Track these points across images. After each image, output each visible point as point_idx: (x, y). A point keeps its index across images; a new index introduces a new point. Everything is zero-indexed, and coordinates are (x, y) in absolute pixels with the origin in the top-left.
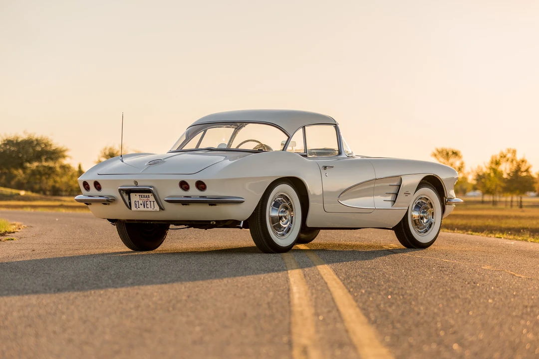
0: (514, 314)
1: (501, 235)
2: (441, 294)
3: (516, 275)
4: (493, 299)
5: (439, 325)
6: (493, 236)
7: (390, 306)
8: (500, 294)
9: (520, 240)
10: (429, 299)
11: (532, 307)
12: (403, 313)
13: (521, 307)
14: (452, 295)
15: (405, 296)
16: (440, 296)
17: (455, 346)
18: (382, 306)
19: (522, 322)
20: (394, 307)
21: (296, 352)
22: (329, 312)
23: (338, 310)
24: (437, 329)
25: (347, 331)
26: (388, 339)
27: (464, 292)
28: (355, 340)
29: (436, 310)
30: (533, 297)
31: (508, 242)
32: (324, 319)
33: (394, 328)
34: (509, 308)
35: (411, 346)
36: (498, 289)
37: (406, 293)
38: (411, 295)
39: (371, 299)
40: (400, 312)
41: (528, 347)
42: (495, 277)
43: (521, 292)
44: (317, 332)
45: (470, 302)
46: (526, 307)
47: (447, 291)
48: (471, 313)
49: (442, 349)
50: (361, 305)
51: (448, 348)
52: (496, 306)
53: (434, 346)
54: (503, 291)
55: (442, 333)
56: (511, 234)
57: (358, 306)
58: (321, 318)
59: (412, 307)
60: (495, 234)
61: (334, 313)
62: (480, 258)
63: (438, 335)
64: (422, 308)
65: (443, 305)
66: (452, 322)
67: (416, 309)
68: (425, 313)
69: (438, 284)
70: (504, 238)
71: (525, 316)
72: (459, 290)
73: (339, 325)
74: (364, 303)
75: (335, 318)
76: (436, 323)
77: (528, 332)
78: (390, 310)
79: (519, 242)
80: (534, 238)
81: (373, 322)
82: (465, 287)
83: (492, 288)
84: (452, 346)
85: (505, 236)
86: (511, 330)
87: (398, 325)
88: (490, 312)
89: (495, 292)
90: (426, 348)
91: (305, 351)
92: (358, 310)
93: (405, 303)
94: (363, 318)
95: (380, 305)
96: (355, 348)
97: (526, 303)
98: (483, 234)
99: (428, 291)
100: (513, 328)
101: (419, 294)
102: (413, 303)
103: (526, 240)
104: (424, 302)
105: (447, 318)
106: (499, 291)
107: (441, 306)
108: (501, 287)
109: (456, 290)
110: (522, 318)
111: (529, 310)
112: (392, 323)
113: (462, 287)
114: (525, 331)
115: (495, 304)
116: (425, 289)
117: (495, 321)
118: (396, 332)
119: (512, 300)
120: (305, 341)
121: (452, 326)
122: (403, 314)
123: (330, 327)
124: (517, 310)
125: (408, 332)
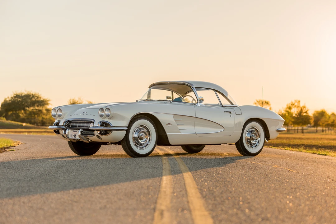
0: (285, 192)
1: (288, 148)
2: (246, 181)
3: (291, 171)
4: (275, 184)
5: (241, 199)
6: (283, 149)
7: (216, 188)
8: (279, 181)
9: (298, 151)
10: (239, 184)
11: (295, 189)
12: (222, 191)
13: (289, 188)
14: (252, 182)
15: (226, 182)
16: (245, 182)
17: (247, 211)
18: (211, 188)
19: (288, 197)
20: (218, 189)
21: (157, 214)
22: (181, 191)
23: (186, 190)
24: (239, 201)
25: (188, 202)
26: (210, 207)
27: (259, 180)
28: (191, 207)
29: (241, 190)
30: (297, 183)
31: (291, 152)
32: (177, 195)
33: (215, 200)
34: (282, 189)
35: (222, 210)
36: (279, 178)
37: (226, 180)
38: (229, 182)
39: (206, 184)
40: (221, 191)
41: (288, 210)
42: (279, 171)
43: (291, 180)
44: (171, 202)
45: (261, 185)
46: (292, 188)
47: (250, 179)
48: (260, 192)
49: (239, 212)
50: (199, 187)
51: (243, 211)
52: (275, 188)
53: (235, 210)
54: (281, 180)
55: (241, 203)
56: (294, 148)
57: (198, 188)
58: (175, 194)
59: (228, 188)
60: (285, 148)
61: (184, 192)
62: (273, 161)
63: (238, 204)
64: (233, 189)
65: (246, 187)
66: (249, 197)
67: (230, 189)
68: (235, 192)
69: (246, 176)
70: (290, 150)
71: (290, 194)
72: (257, 179)
73: (184, 199)
74: (201, 187)
75: (183, 195)
76: (239, 198)
77: (290, 202)
78: (215, 190)
79: (297, 152)
80: (306, 150)
81: (204, 197)
82: (261, 177)
83: (276, 178)
84: (245, 210)
85: (290, 149)
86: (280, 201)
87: (218, 199)
88: (271, 191)
89: (276, 180)
90: (230, 212)
91: (162, 214)
92: (197, 190)
93: (225, 186)
94: (199, 194)
95: (210, 187)
96: (190, 211)
97: (293, 186)
98: (278, 148)
99: (239, 179)
100: (282, 200)
101: (234, 181)
102: (229, 186)
103: (301, 151)
104: (236, 186)
105: (246, 194)
106: (279, 180)
107: (244, 188)
108: (281, 178)
109: (255, 179)
110: (288, 195)
111: (293, 190)
112: (215, 197)
113: (259, 177)
114: (288, 202)
115: (275, 187)
116: (238, 179)
117: (273, 196)
118: (216, 202)
119: (285, 184)
120: (163, 207)
121: (248, 199)
122: (222, 193)
123: (179, 200)
124: (286, 190)
125: (222, 203)
